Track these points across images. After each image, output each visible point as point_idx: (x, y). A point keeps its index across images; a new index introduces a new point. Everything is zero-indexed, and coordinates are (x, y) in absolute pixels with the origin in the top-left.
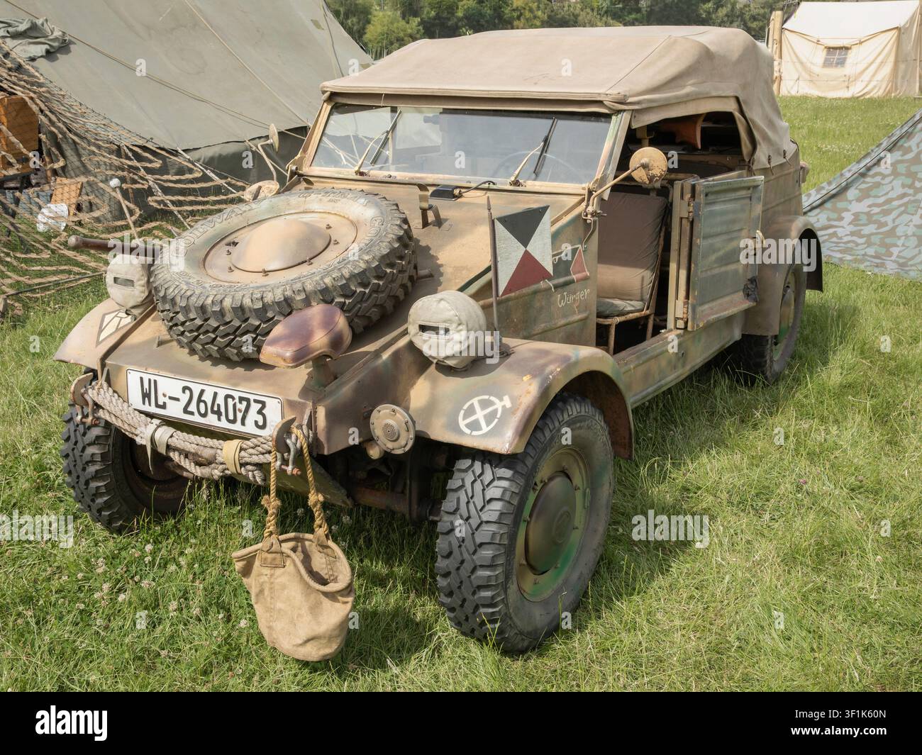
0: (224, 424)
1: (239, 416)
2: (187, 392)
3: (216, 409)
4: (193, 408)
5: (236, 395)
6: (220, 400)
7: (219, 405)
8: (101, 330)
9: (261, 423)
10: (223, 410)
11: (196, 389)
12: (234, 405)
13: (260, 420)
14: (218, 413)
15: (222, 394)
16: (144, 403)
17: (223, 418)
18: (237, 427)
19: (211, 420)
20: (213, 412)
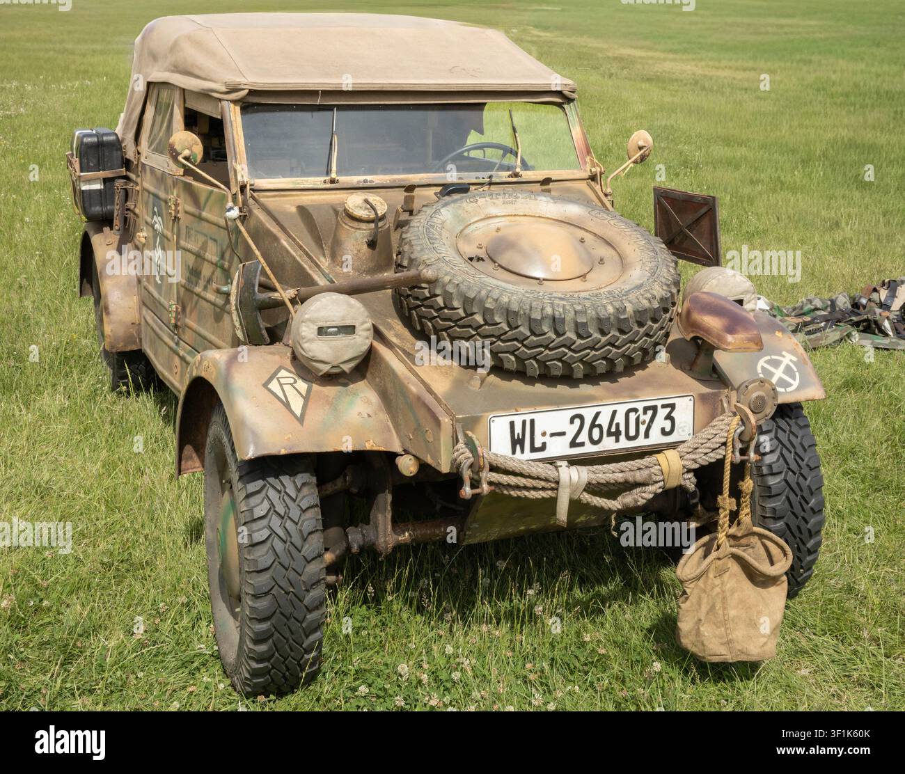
0: (624, 443)
1: (643, 428)
2: (577, 421)
3: (613, 429)
4: (583, 437)
5: (640, 406)
6: (620, 419)
7: (618, 425)
8: (287, 405)
9: (668, 429)
10: (622, 428)
11: (589, 415)
12: (637, 419)
13: (667, 425)
14: (617, 434)
15: (622, 410)
16: (514, 452)
17: (622, 437)
18: (641, 442)
19: (609, 444)
20: (610, 434)
